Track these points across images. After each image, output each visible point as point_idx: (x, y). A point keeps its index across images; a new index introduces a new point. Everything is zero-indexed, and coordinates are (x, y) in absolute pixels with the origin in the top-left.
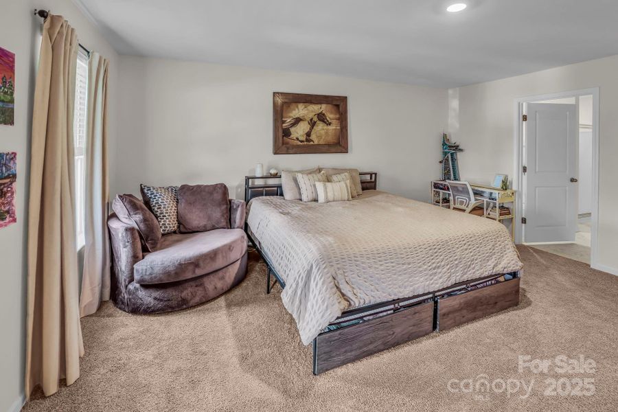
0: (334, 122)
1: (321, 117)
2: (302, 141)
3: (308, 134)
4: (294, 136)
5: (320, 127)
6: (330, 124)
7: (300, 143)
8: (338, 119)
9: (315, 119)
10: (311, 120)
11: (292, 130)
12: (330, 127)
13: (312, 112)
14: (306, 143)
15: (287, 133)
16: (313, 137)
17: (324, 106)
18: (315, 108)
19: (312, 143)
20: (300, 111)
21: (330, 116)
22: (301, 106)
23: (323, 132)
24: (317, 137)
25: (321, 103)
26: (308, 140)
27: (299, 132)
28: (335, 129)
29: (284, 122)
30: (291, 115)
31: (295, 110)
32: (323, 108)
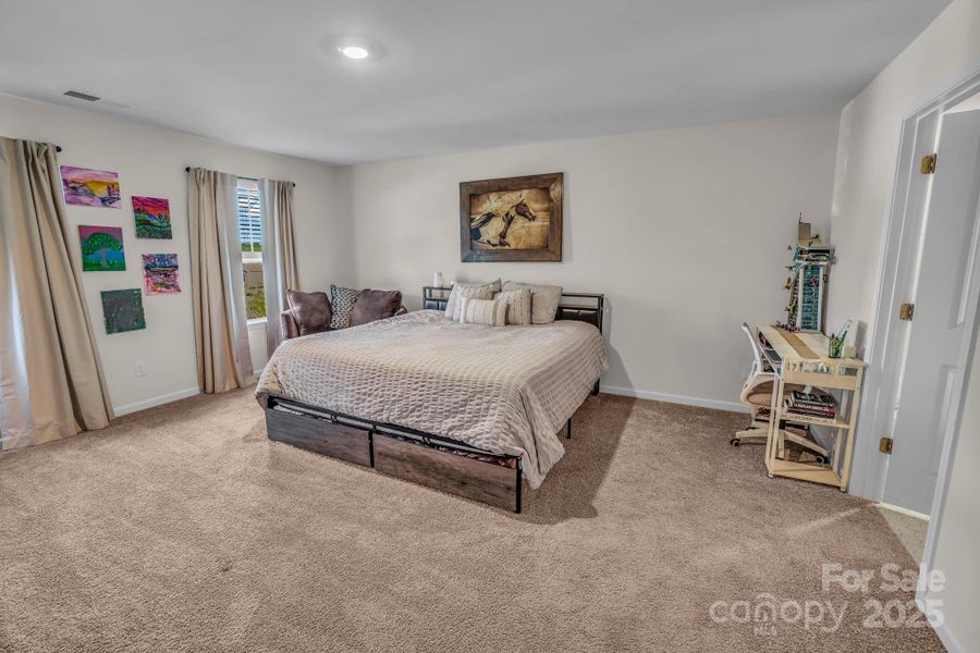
0: (540, 215)
1: (522, 210)
2: (494, 245)
3: (503, 235)
4: (484, 238)
5: (519, 223)
6: (534, 218)
7: (491, 247)
8: (547, 210)
9: (513, 213)
10: (507, 215)
11: (482, 230)
12: (533, 223)
13: (509, 203)
14: (499, 247)
15: (475, 234)
16: (509, 239)
17: (525, 192)
18: (513, 197)
19: (507, 247)
20: (492, 203)
21: (535, 207)
22: (493, 196)
23: (523, 231)
24: (515, 238)
25: (521, 189)
26: (501, 244)
27: (491, 232)
28: (542, 226)
29: (472, 220)
30: (480, 210)
31: (485, 202)
32: (525, 195)
